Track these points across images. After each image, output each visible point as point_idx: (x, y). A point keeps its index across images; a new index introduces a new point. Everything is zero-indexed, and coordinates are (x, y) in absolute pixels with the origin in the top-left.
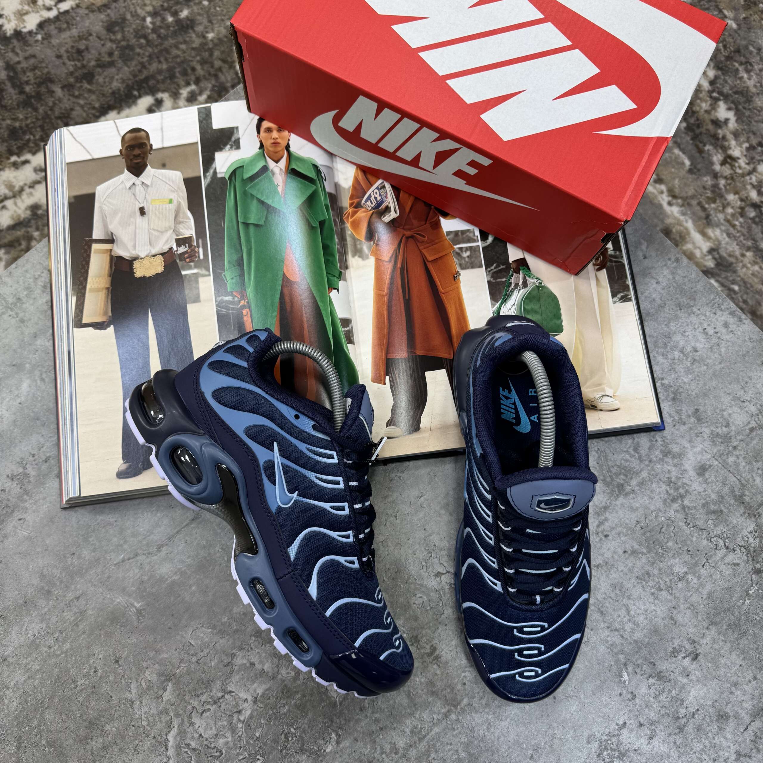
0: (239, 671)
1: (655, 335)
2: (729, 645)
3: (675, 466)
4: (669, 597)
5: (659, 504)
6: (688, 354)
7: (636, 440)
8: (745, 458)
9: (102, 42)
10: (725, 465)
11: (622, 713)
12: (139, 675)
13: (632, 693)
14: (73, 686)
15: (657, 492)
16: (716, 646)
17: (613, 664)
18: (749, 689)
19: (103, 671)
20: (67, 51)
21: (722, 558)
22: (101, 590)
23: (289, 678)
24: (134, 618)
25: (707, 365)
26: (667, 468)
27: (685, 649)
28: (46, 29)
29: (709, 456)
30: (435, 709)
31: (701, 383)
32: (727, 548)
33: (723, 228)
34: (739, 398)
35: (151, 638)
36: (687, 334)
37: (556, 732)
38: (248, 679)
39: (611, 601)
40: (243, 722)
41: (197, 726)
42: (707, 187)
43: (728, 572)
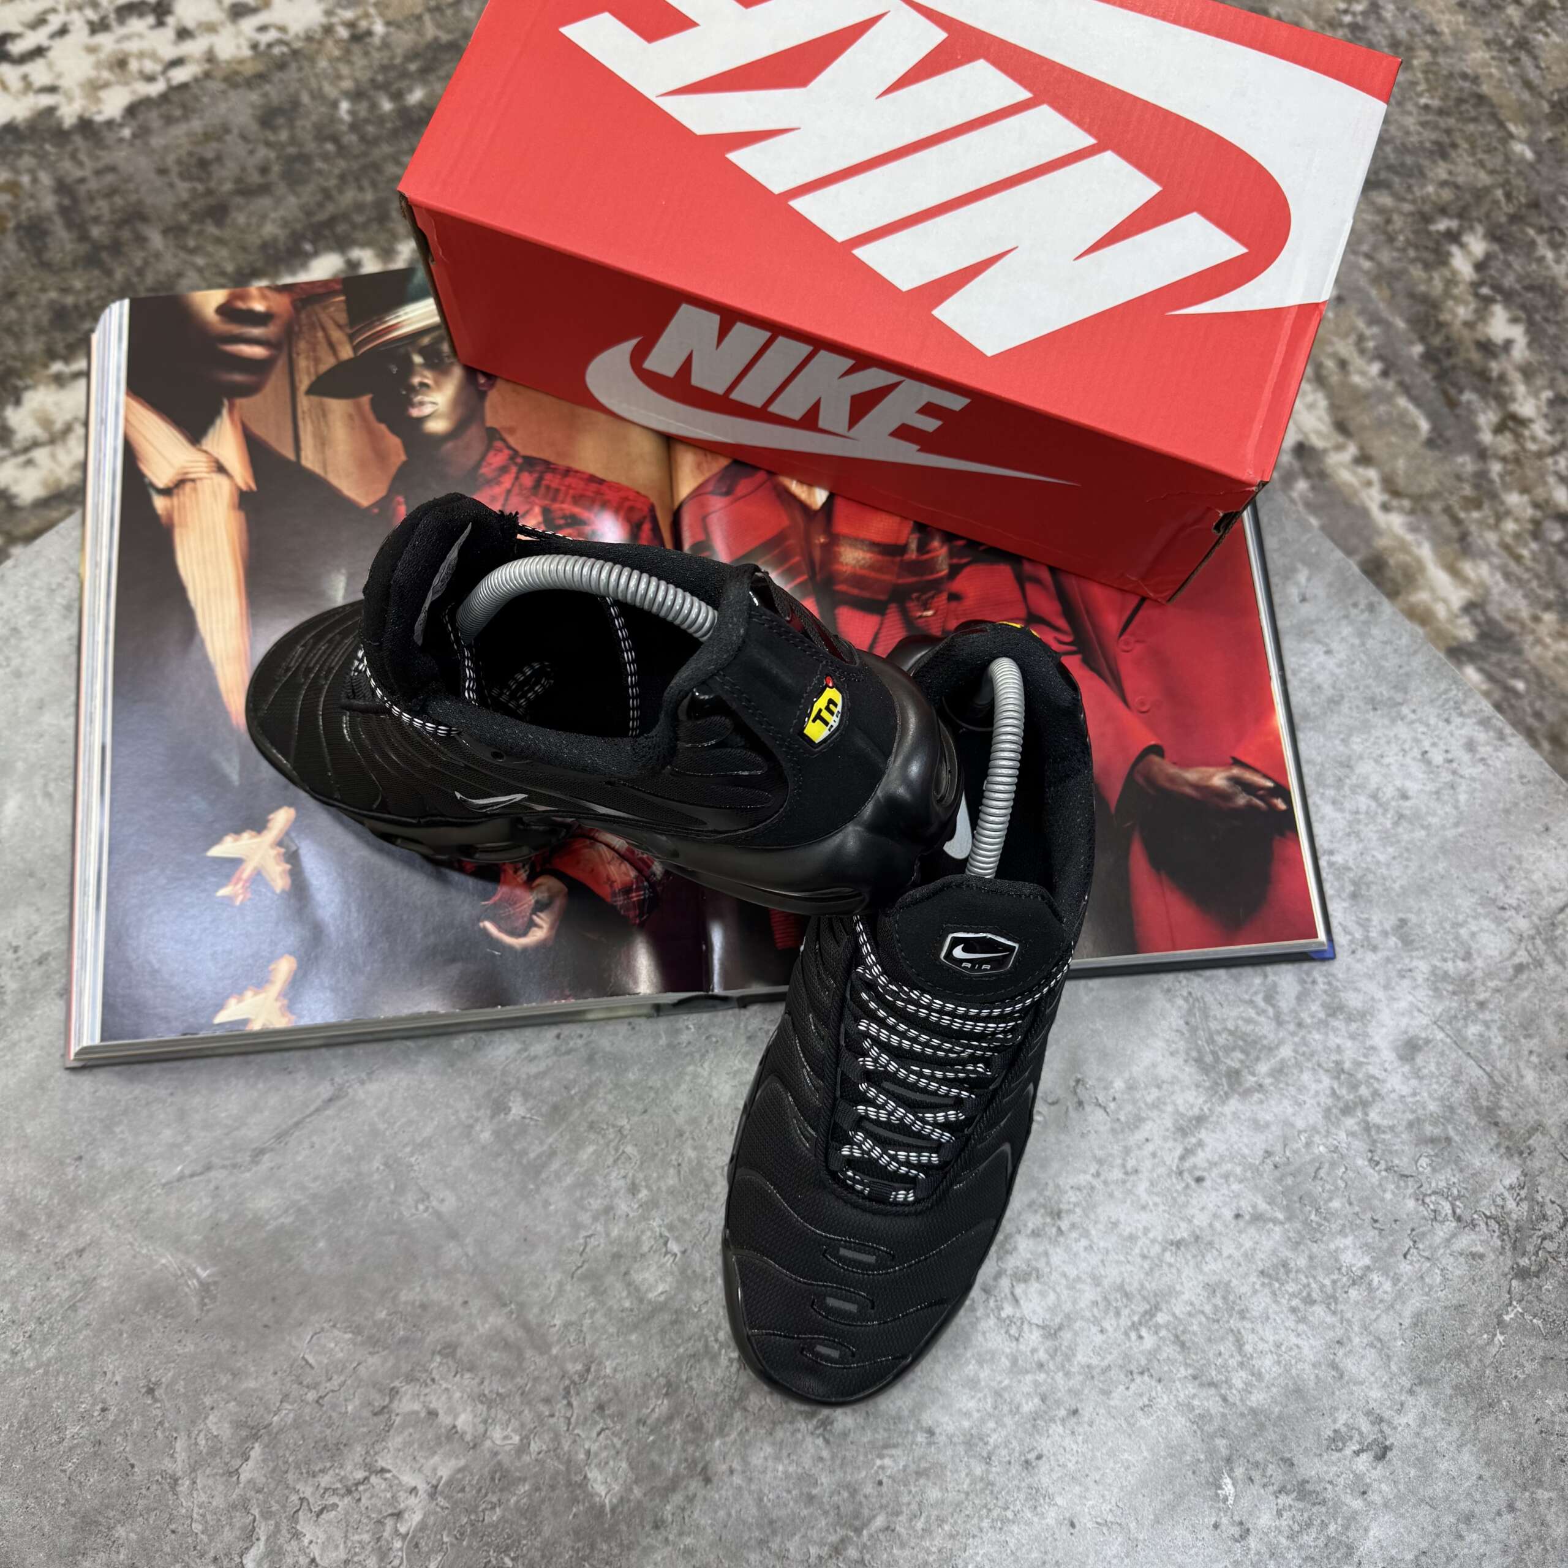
0: (404, 1426)
1: (1319, 759)
2: (1456, 1431)
3: (1352, 1037)
4: (1329, 1319)
5: (1315, 1117)
6: (1388, 803)
7: (1271, 978)
8: (1502, 1028)
9: (250, 147)
10: (1459, 1040)
12: (193, 1422)
13: (1241, 1523)
14: (55, 1438)
15: (1312, 1092)
16: (1428, 1432)
17: (1202, 1457)
18: (1498, 1528)
19: (121, 1410)
20: (179, 162)
21: (1448, 1241)
22: (129, 1236)
23: (507, 1448)
24: (195, 1300)
25: (1427, 828)
26: (1334, 1041)
27: (1361, 1434)
28: (141, 117)
29: (1424, 1022)
30: (814, 1534)
31: (1413, 866)
32: (1459, 1219)
33: (1496, 561)
34: (1494, 901)
35: (224, 1346)
36: (1386, 761)
38: (421, 1446)
39: (1204, 1319)
40: (404, 1537)
41: (306, 1541)
42: (1464, 476)
43: (1458, 1272)
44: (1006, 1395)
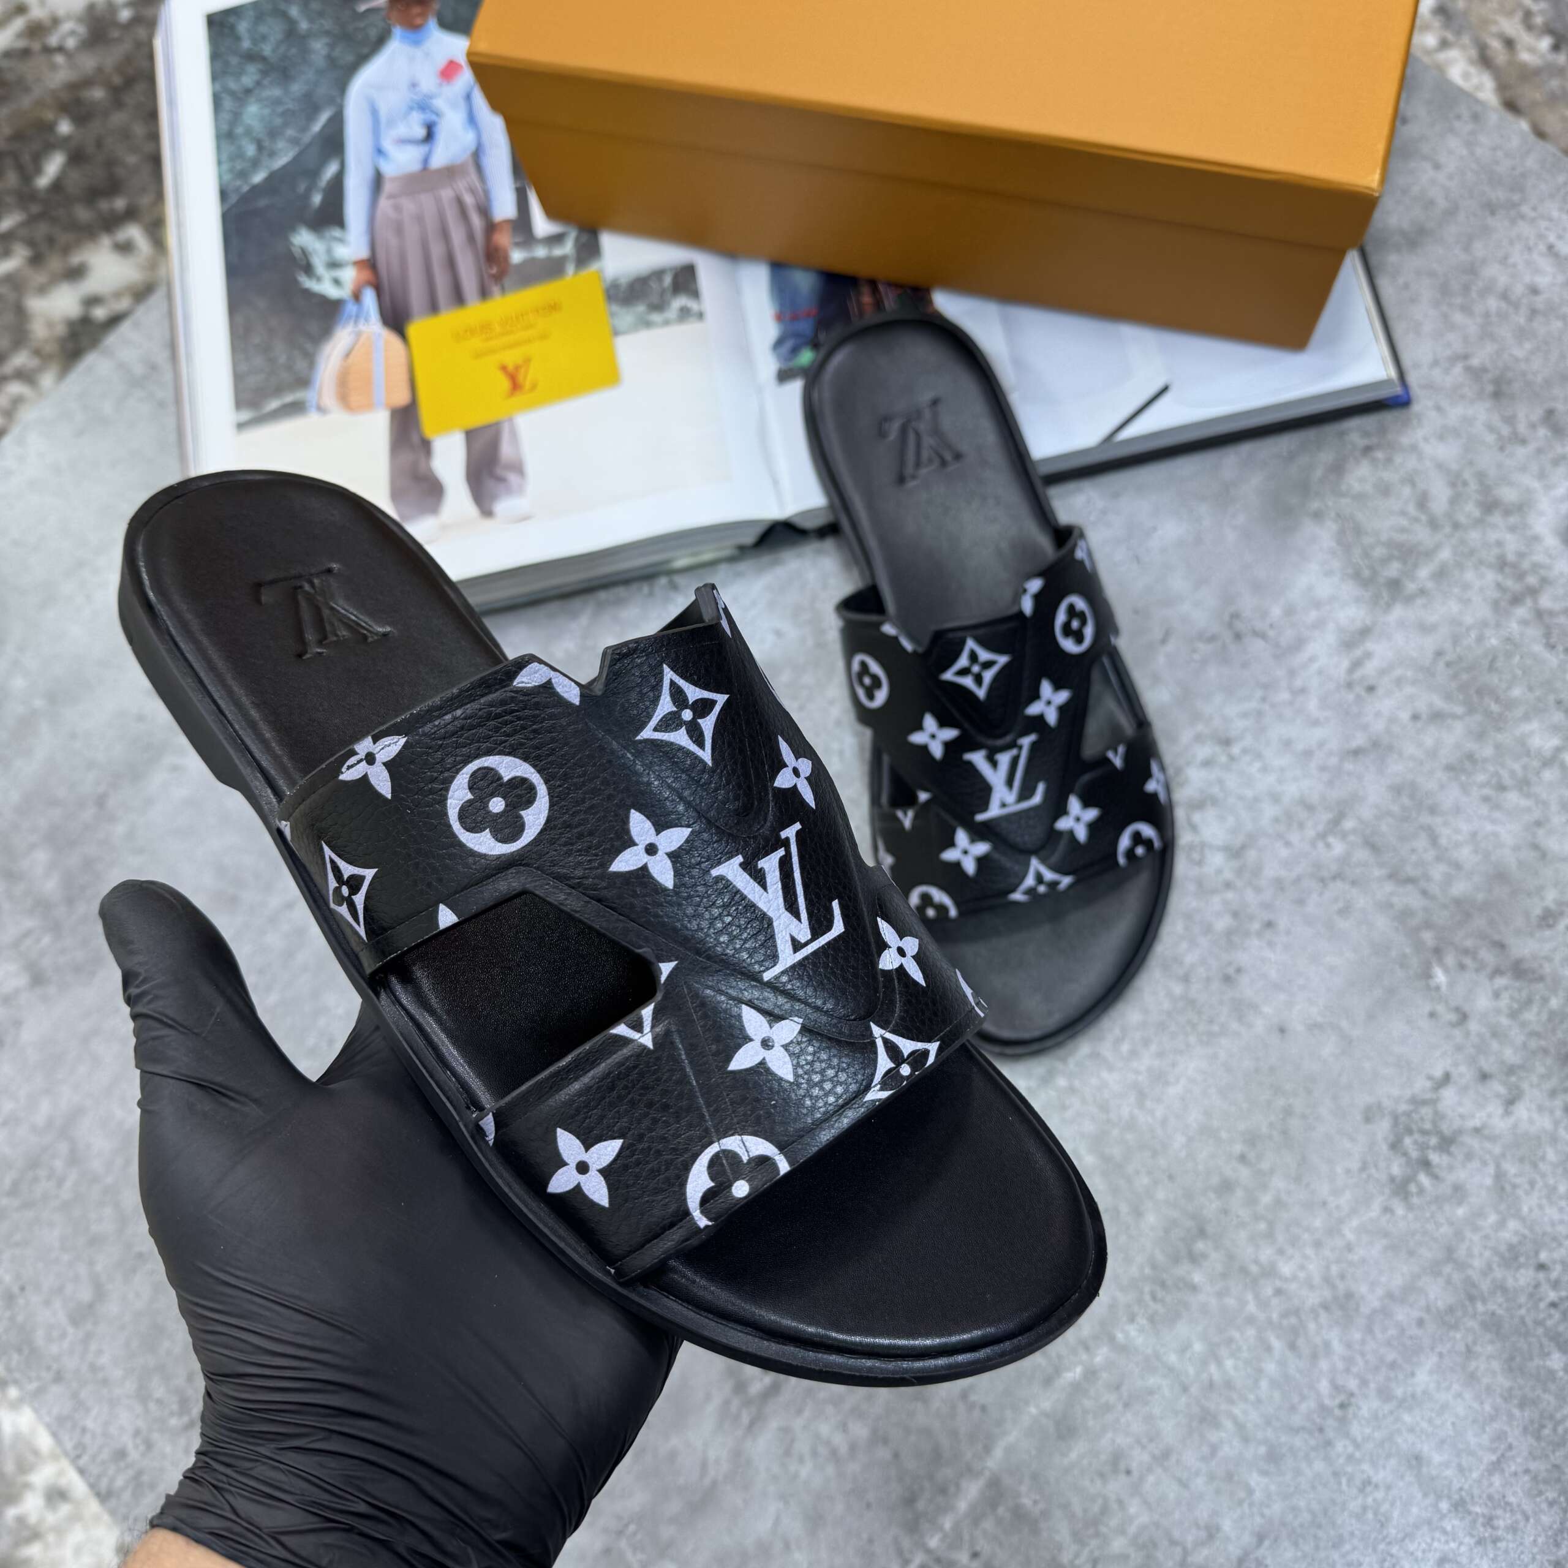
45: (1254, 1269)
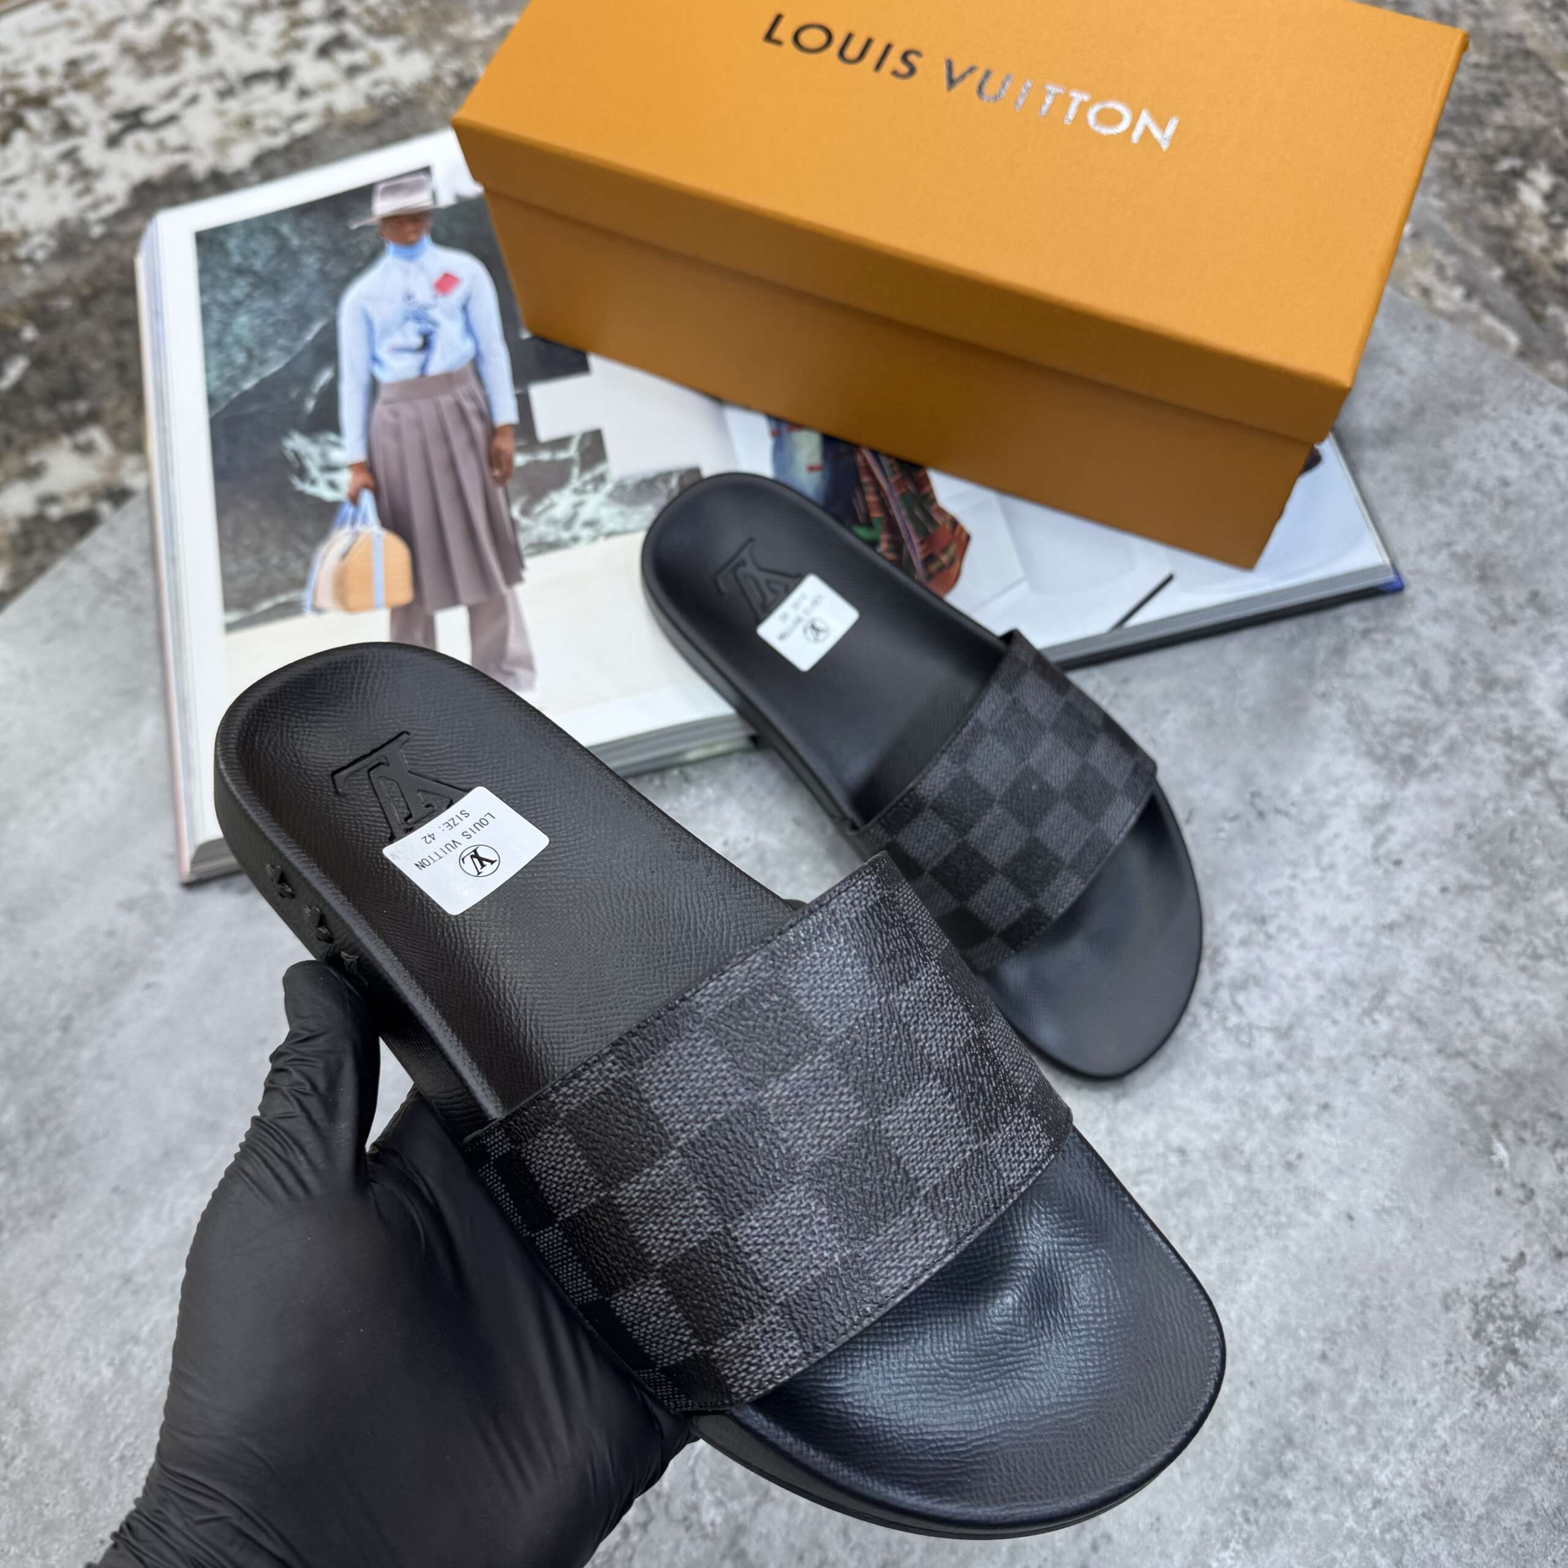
3: (1514, 704)
4: (1561, 971)
5: (1497, 784)
6: (1491, 492)
11: (1510, 1233)
13: (1523, 1186)
15: (1488, 762)
17: (1466, 1127)
25: (1535, 507)
26: (1497, 711)
31: (1531, 543)
36: (1480, 456)
37: (1368, 1292)
39: (1434, 993)
44: (1250, 1101)
45: (1349, 1478)
